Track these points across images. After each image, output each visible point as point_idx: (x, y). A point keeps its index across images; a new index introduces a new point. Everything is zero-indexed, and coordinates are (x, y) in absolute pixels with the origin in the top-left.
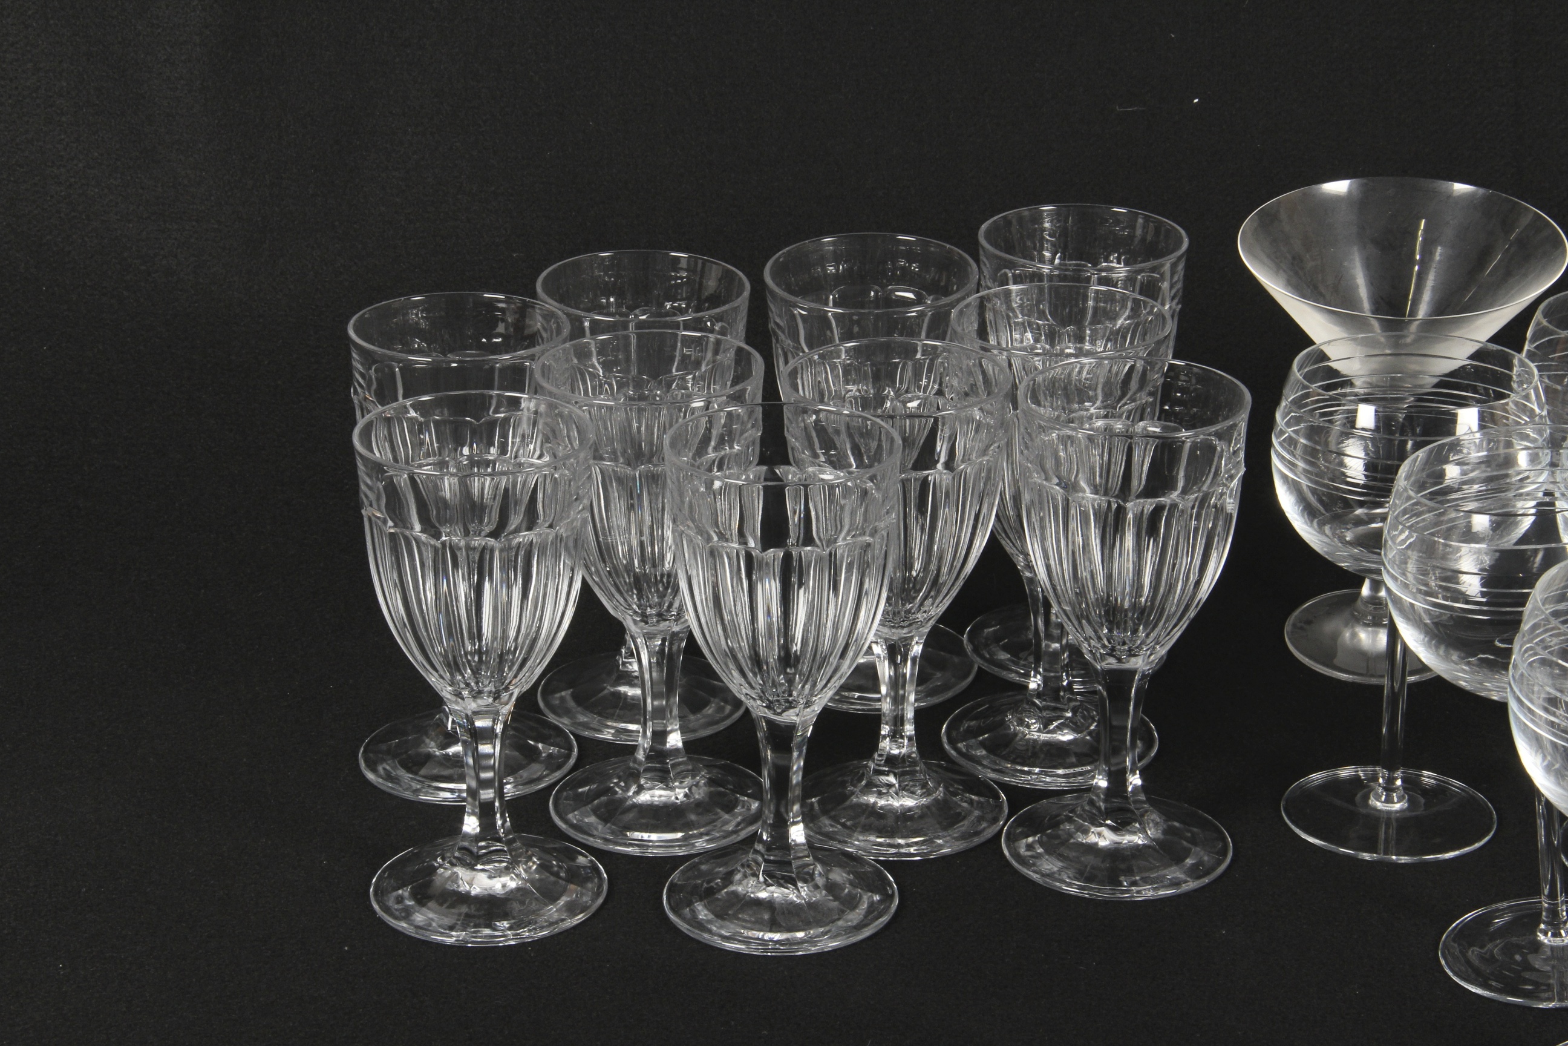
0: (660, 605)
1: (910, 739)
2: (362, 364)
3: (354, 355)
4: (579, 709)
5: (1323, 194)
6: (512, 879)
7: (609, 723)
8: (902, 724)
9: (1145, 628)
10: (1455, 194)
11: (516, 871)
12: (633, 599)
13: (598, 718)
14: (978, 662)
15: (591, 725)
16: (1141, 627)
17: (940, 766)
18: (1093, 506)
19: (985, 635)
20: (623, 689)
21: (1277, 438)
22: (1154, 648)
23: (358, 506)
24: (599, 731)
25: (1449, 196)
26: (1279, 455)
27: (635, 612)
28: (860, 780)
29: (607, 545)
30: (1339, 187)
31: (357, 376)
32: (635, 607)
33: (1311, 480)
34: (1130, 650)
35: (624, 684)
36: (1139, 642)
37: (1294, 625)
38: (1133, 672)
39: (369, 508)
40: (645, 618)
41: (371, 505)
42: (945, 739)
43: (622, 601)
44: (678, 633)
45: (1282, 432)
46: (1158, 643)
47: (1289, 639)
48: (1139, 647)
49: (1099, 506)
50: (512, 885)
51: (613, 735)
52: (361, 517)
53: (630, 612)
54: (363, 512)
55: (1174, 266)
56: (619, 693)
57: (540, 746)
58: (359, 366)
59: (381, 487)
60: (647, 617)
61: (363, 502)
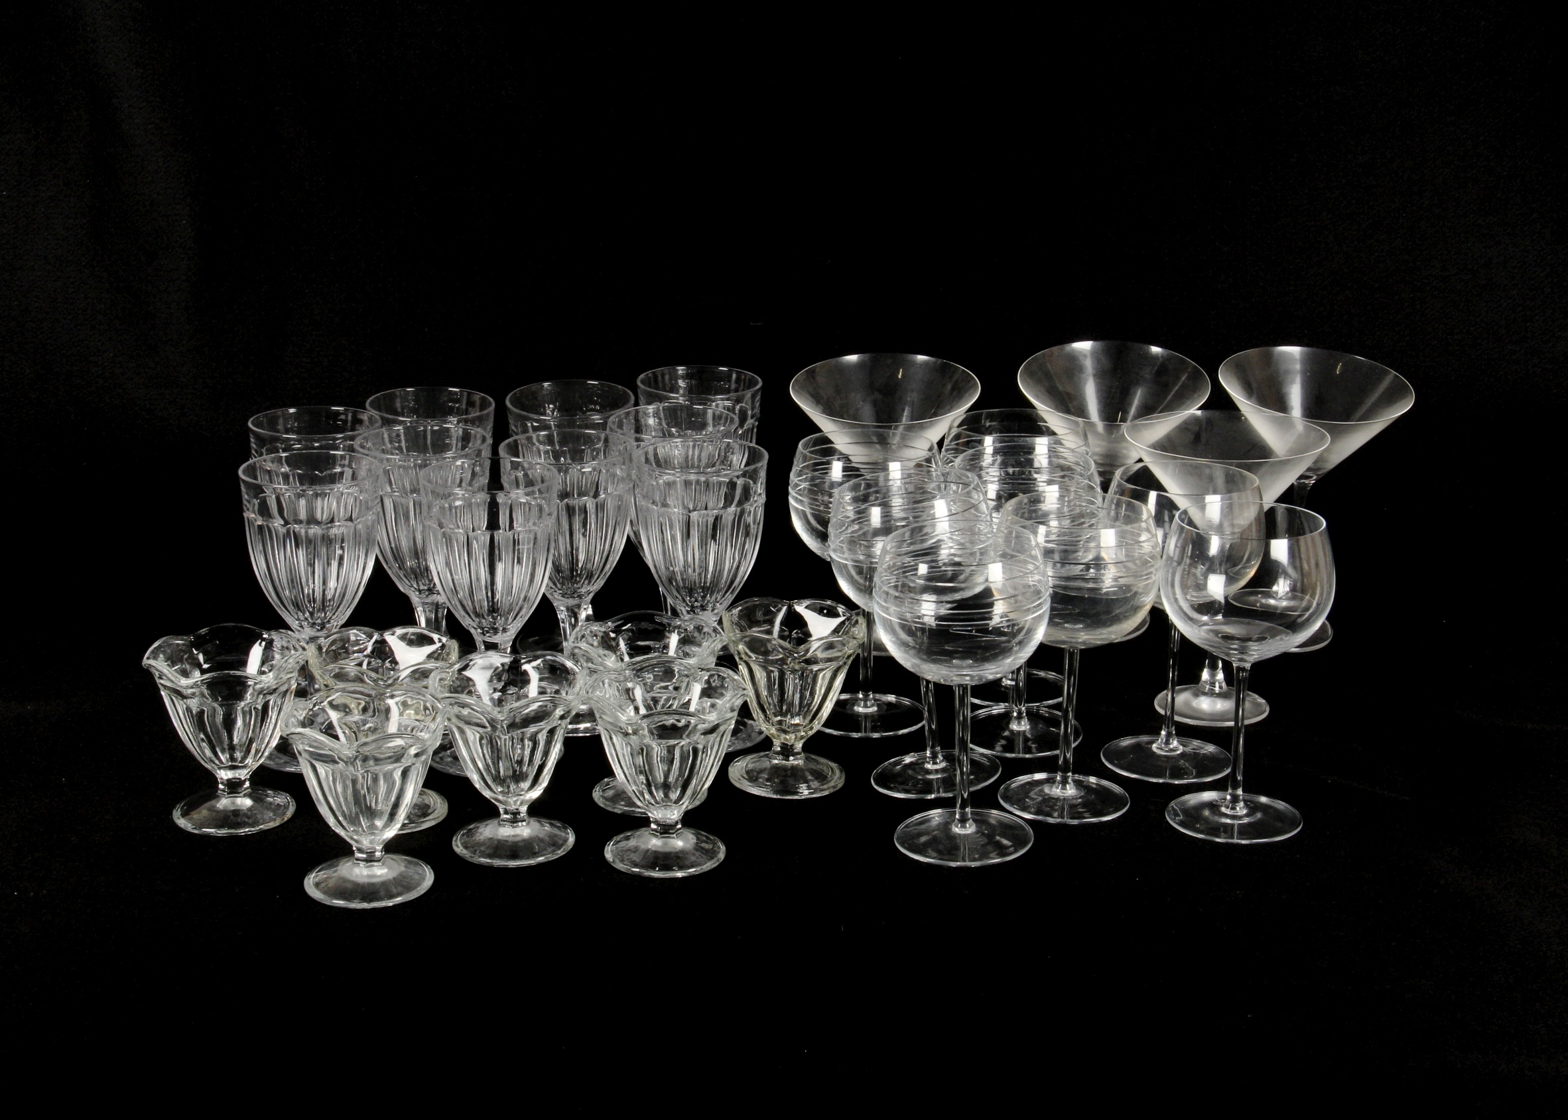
2: (256, 444)
3: (252, 440)
5: (845, 361)
10: (919, 362)
21: (793, 489)
23: (242, 511)
25: (914, 363)
26: (793, 497)
30: (853, 358)
31: (253, 452)
33: (812, 509)
39: (247, 512)
45: (797, 485)
54: (245, 515)
55: (753, 396)
58: (254, 446)
59: (256, 503)
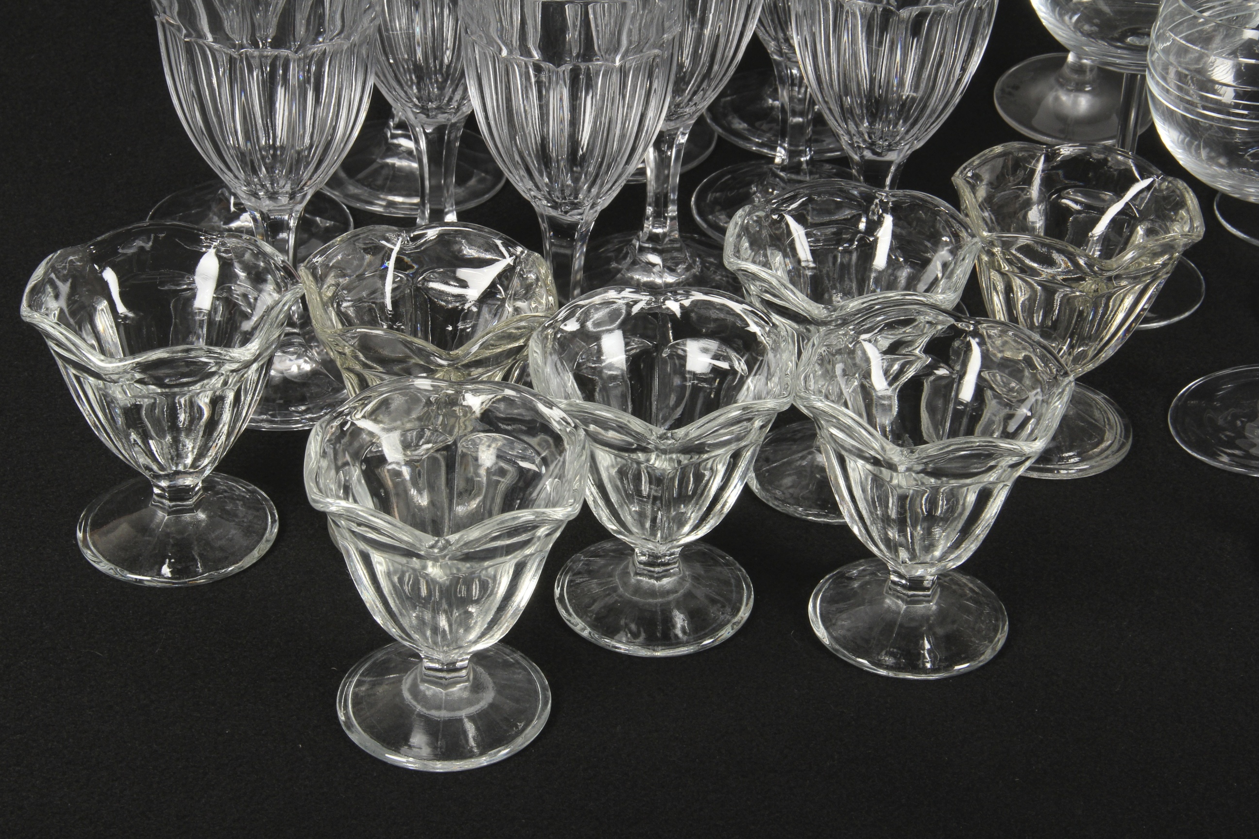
0: (440, 97)
1: (672, 219)
4: (351, 181)
6: (306, 361)
7: (382, 196)
8: (666, 206)
9: (905, 122)
11: (309, 354)
12: (412, 89)
13: (369, 190)
14: (718, 130)
15: (362, 197)
16: (901, 121)
17: (693, 239)
18: (860, 10)
19: (721, 104)
20: (390, 161)
22: (913, 143)
23: (152, 12)
24: (372, 204)
27: (415, 105)
28: (625, 258)
29: (389, 38)
32: (415, 100)
34: (890, 145)
35: (392, 156)
36: (898, 138)
37: (1002, 90)
38: (890, 163)
39: (162, 15)
40: (425, 110)
41: (165, 12)
42: (694, 212)
43: (403, 94)
44: (456, 123)
46: (916, 139)
47: (1000, 104)
48: (898, 143)
49: (866, 9)
50: (307, 367)
51: (385, 207)
52: (155, 22)
53: (410, 105)
54: (157, 18)
56: (387, 164)
57: (318, 219)
60: (428, 110)
61: (155, 7)
